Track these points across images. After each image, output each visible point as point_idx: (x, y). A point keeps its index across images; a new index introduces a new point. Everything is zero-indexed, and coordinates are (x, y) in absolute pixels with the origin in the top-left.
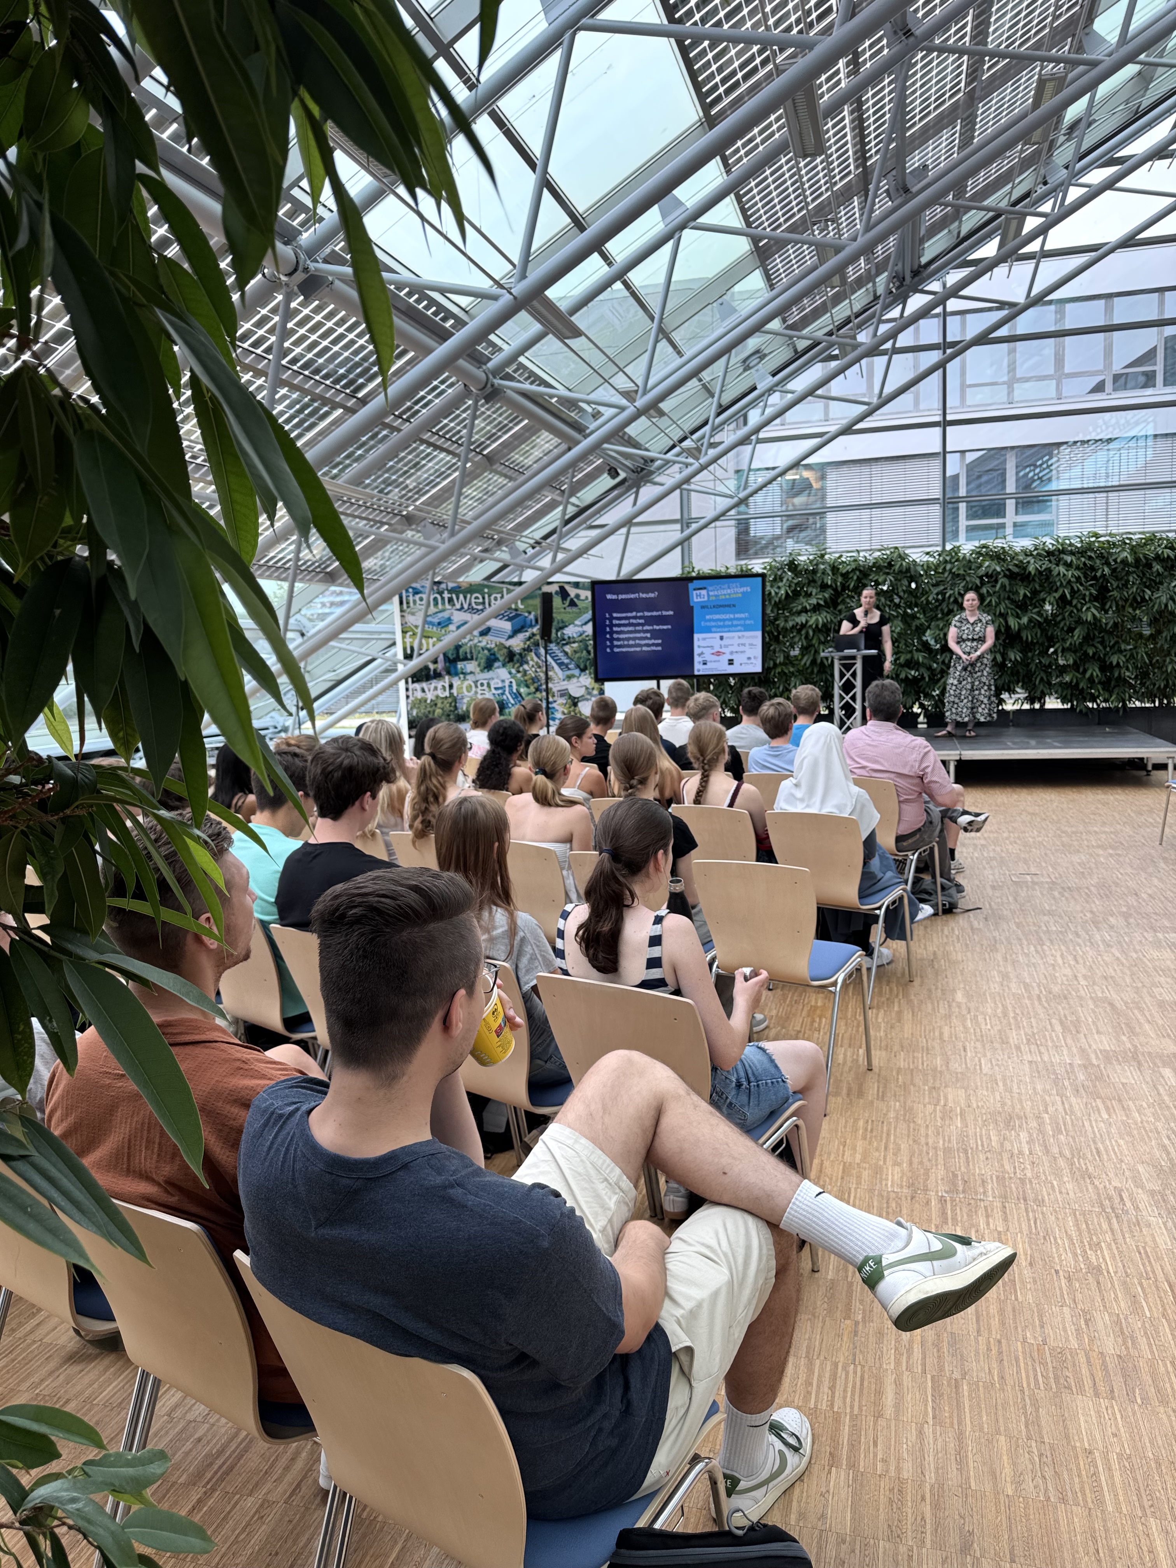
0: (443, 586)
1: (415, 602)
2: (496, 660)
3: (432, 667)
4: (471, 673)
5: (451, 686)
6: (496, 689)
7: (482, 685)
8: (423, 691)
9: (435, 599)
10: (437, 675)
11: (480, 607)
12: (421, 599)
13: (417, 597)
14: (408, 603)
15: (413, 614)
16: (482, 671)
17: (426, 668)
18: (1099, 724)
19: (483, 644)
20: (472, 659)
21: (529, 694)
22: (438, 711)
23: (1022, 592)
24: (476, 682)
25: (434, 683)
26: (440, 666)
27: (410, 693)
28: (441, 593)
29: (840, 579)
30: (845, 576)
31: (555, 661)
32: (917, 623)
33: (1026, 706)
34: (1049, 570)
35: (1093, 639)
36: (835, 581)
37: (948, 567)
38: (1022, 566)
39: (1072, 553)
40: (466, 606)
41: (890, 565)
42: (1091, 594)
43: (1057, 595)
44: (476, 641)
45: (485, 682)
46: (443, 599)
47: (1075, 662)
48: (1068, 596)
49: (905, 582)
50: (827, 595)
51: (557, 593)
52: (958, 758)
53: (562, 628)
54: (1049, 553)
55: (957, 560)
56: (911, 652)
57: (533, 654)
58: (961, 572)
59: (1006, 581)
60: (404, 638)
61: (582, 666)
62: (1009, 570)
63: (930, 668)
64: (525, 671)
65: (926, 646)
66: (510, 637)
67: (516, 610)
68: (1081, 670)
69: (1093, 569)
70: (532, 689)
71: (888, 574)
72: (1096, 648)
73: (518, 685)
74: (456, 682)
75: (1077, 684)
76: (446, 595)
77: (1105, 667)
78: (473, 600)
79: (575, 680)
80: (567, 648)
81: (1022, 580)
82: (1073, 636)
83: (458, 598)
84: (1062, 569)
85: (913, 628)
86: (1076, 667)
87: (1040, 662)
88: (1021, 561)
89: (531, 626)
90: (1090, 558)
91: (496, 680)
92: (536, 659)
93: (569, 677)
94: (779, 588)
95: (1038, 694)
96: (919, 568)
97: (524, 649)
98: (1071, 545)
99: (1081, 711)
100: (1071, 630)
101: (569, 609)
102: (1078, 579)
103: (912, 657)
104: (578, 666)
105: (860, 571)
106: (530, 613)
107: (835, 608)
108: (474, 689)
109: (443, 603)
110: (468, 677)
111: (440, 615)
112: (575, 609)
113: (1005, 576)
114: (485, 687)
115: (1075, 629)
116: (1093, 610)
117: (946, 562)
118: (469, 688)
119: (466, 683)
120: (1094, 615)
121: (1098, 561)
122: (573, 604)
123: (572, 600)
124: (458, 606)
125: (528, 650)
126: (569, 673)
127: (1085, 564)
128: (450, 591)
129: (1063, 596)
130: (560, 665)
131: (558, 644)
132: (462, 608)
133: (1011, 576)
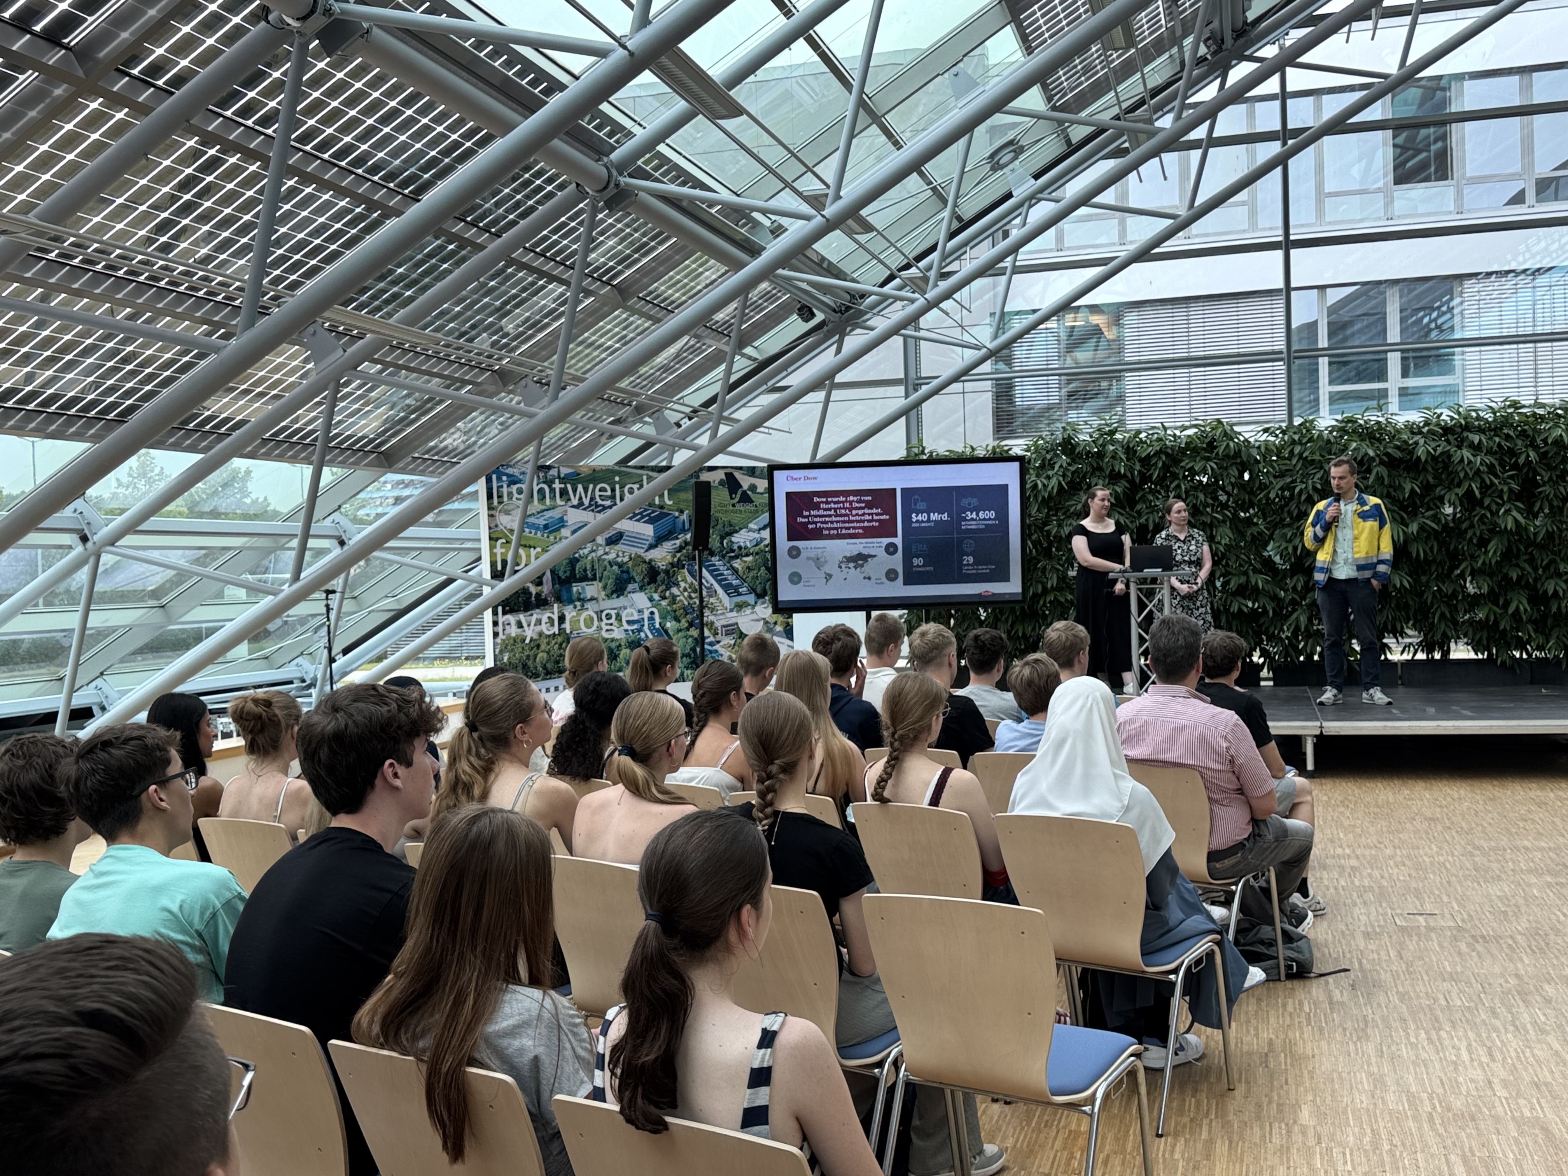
0: (553, 472)
1: (510, 495)
2: (631, 580)
3: (533, 590)
4: (592, 599)
5: (562, 619)
6: (629, 622)
7: (609, 617)
8: (520, 625)
9: (541, 491)
10: (542, 603)
11: (608, 503)
12: (520, 492)
13: (514, 488)
14: (500, 497)
15: (507, 513)
16: (609, 596)
17: (525, 591)
18: (1532, 682)
19: (612, 556)
20: (594, 579)
21: (679, 631)
22: (542, 656)
23: (1408, 487)
24: (599, 613)
25: (536, 615)
26: (546, 588)
27: (500, 629)
28: (549, 483)
29: (1138, 467)
30: (1146, 461)
31: (719, 582)
32: (1254, 530)
33: (1421, 656)
34: (1448, 455)
35: (1517, 557)
36: (1131, 470)
37: (1297, 449)
38: (1408, 449)
39: (1480, 430)
40: (586, 502)
41: (1211, 446)
42: (1511, 490)
43: (1460, 491)
44: (600, 552)
45: (613, 612)
46: (552, 491)
47: (1491, 590)
48: (1477, 493)
49: (1234, 472)
50: (1119, 490)
51: (721, 483)
52: (1318, 732)
53: (730, 534)
54: (1447, 430)
55: (1310, 440)
56: (1246, 573)
57: (685, 571)
58: (1317, 457)
59: (1383, 471)
60: (492, 547)
61: (759, 590)
62: (1387, 454)
63: (1275, 598)
64: (674, 597)
65: (1268, 563)
66: (652, 547)
67: (661, 507)
68: (1501, 602)
69: (1512, 453)
70: (684, 624)
71: (1208, 459)
72: (1522, 569)
73: (663, 617)
74: (570, 613)
75: (1495, 621)
76: (557, 486)
77: (1537, 598)
78: (597, 493)
79: (748, 611)
80: (737, 564)
81: (1408, 469)
82: (1486, 552)
83: (575, 491)
84: (1466, 454)
85: (1249, 539)
86: (1492, 597)
87: (1440, 590)
88: (1405, 442)
89: (684, 531)
90: (1508, 437)
91: (629, 610)
92: (689, 579)
93: (740, 607)
94: (1048, 478)
95: (1438, 637)
96: (1254, 452)
97: (672, 565)
98: (1478, 418)
99: (1503, 663)
100: (1483, 543)
101: (739, 507)
102: (1491, 468)
103: (1248, 581)
104: (752, 590)
105: (1167, 454)
106: (682, 512)
107: (1132, 509)
108: (596, 623)
109: (553, 498)
110: (588, 605)
111: (548, 514)
112: (750, 507)
113: (1382, 463)
114: (613, 620)
115: (1489, 541)
116: (1515, 513)
117: (1293, 442)
118: (589, 622)
119: (585, 614)
120: (1515, 519)
121: (1519, 442)
122: (746, 499)
123: (744, 492)
124: (575, 502)
125: (679, 565)
126: (739, 599)
127: (1499, 445)
128: (563, 480)
129: (1470, 492)
130: (727, 588)
131: (723, 556)
132: (580, 504)
133: (1391, 463)
